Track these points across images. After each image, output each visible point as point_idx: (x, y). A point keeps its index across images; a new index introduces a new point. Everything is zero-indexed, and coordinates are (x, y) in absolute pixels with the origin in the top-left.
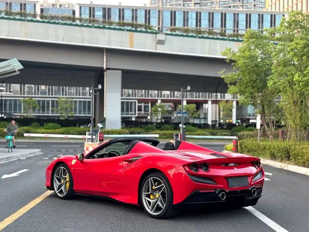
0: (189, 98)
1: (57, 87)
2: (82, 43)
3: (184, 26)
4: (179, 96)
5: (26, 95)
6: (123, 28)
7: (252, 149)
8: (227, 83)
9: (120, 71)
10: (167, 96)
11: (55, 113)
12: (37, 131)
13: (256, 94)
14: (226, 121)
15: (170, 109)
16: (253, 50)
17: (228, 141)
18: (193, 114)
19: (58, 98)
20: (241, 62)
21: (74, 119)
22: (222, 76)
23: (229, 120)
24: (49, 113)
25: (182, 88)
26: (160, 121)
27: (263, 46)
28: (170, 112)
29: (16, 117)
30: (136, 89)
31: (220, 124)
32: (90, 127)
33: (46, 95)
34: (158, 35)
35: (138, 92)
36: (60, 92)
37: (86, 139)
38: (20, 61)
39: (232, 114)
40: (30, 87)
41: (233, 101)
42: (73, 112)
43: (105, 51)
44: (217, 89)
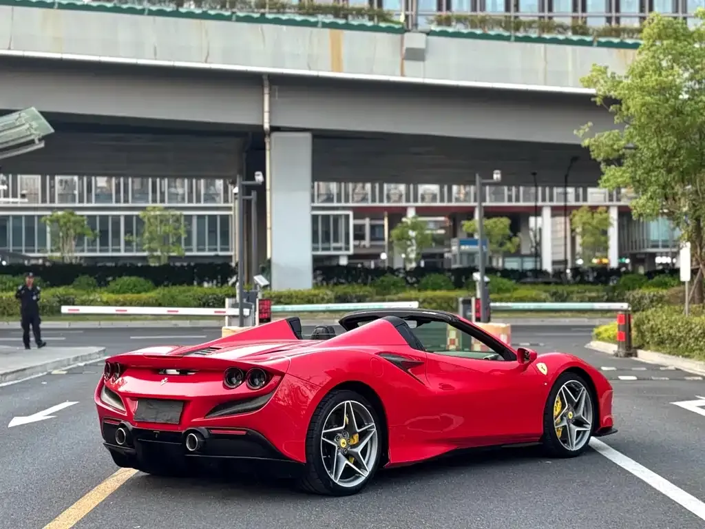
0: (491, 201)
1: (138, 181)
2: (206, 62)
3: (474, 9)
4: (462, 196)
5: (56, 205)
6: (312, 19)
7: (670, 335)
8: (599, 159)
9: (308, 135)
10: (431, 196)
11: (135, 247)
12: (91, 298)
13: (678, 189)
14: (590, 261)
15: (442, 232)
16: (666, 70)
17: (600, 315)
18: (501, 245)
19: (143, 209)
20: (634, 104)
21: (185, 264)
22: (586, 143)
23: (601, 258)
24: (119, 250)
25: (480, 176)
26: (414, 265)
27: (694, 59)
28: (439, 241)
29: (33, 262)
30: (348, 182)
31: (576, 270)
32: (234, 284)
33: (111, 202)
34: (407, 35)
35: (354, 190)
36: (148, 194)
37: (224, 316)
38: (46, 115)
39: (606, 242)
40: (66, 182)
41: (608, 207)
42: (183, 246)
43: (266, 83)
44: (566, 177)
